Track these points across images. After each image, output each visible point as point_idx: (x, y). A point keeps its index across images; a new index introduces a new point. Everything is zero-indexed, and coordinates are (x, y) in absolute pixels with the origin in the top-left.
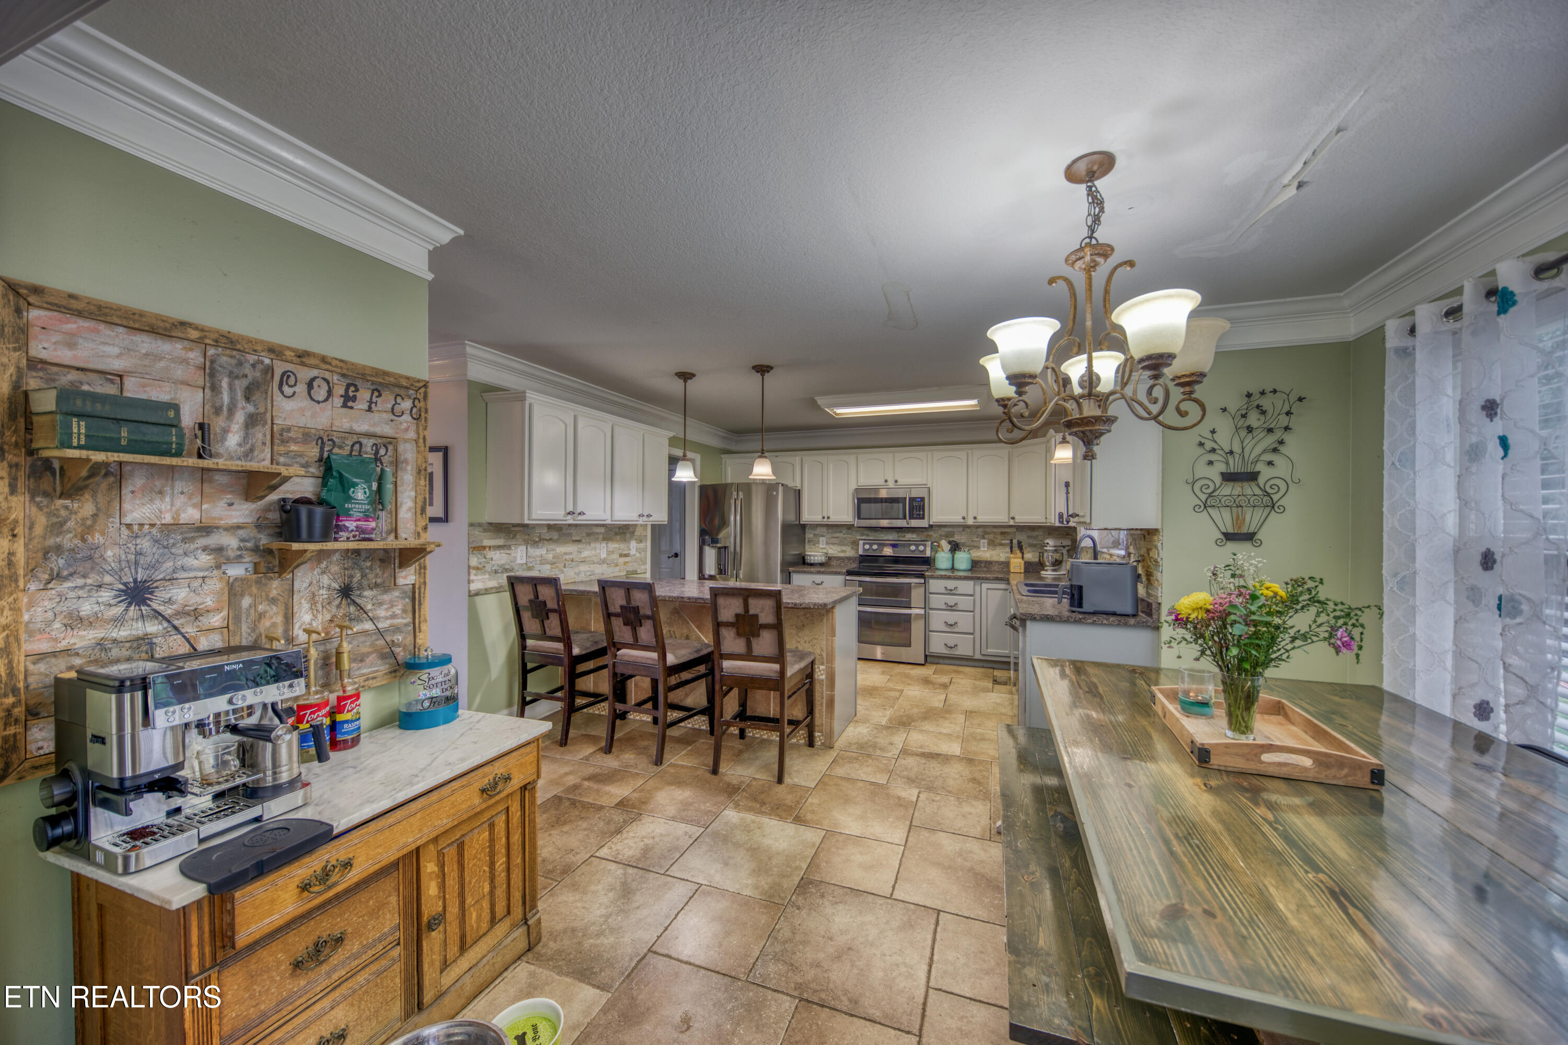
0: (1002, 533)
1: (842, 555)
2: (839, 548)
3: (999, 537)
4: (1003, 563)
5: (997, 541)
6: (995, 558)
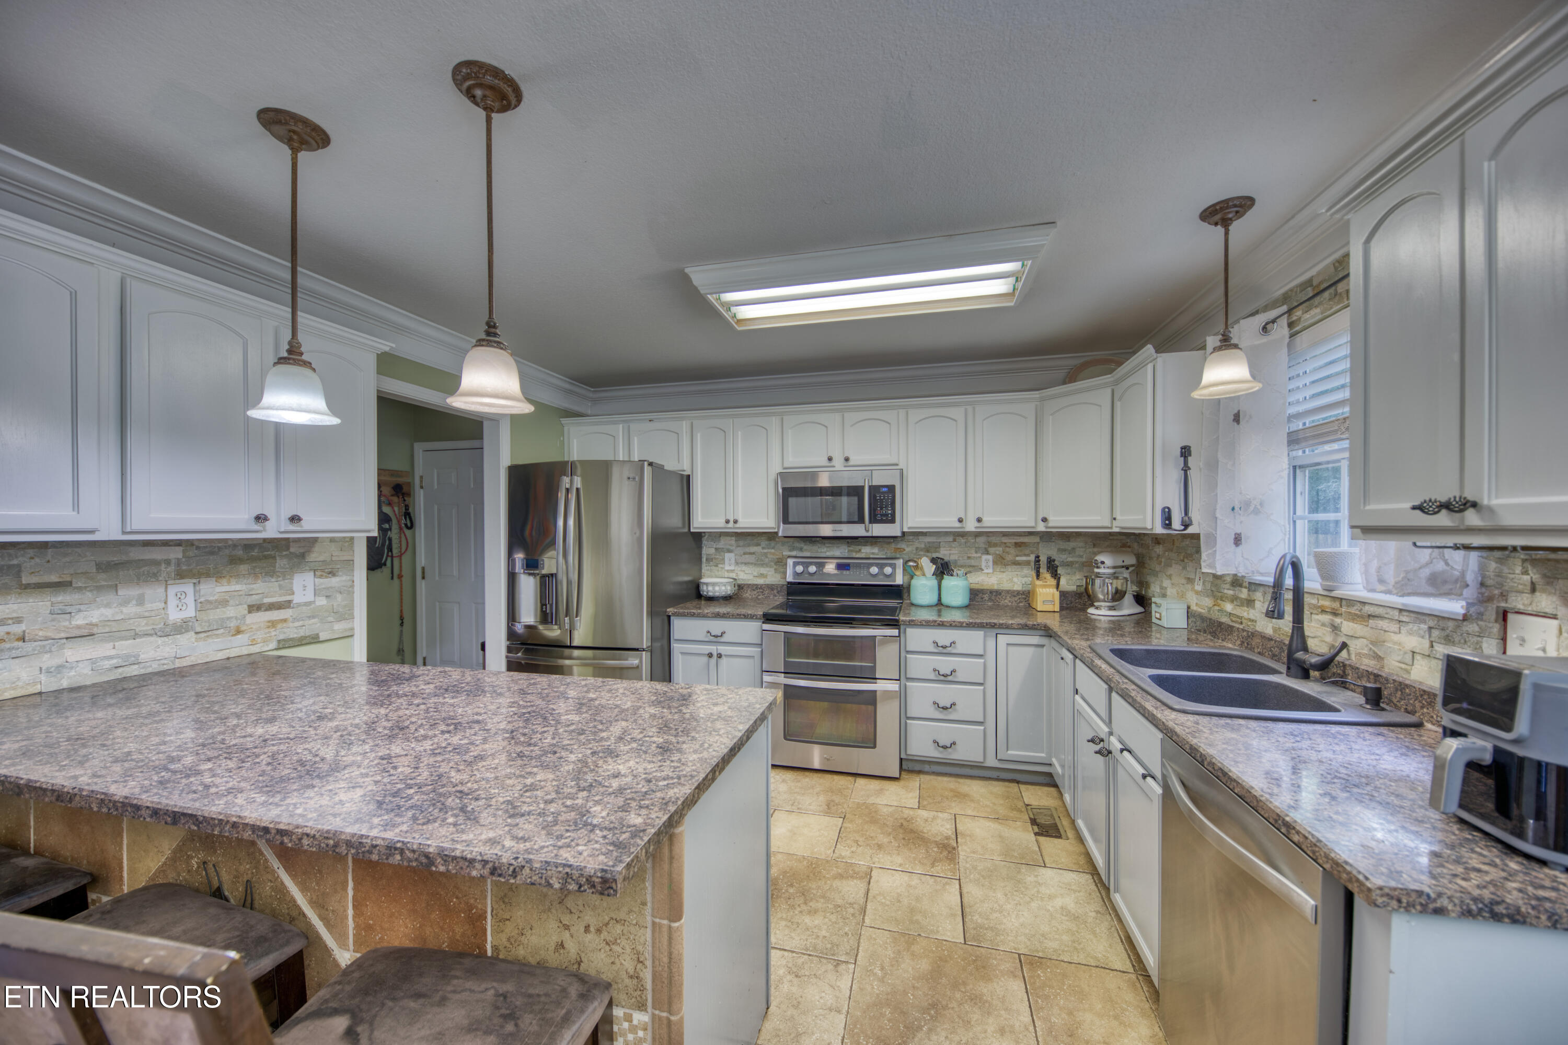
0: (1017, 545)
1: (760, 581)
2: (756, 571)
3: (1012, 551)
4: (1018, 593)
5: (1009, 558)
6: (1006, 586)
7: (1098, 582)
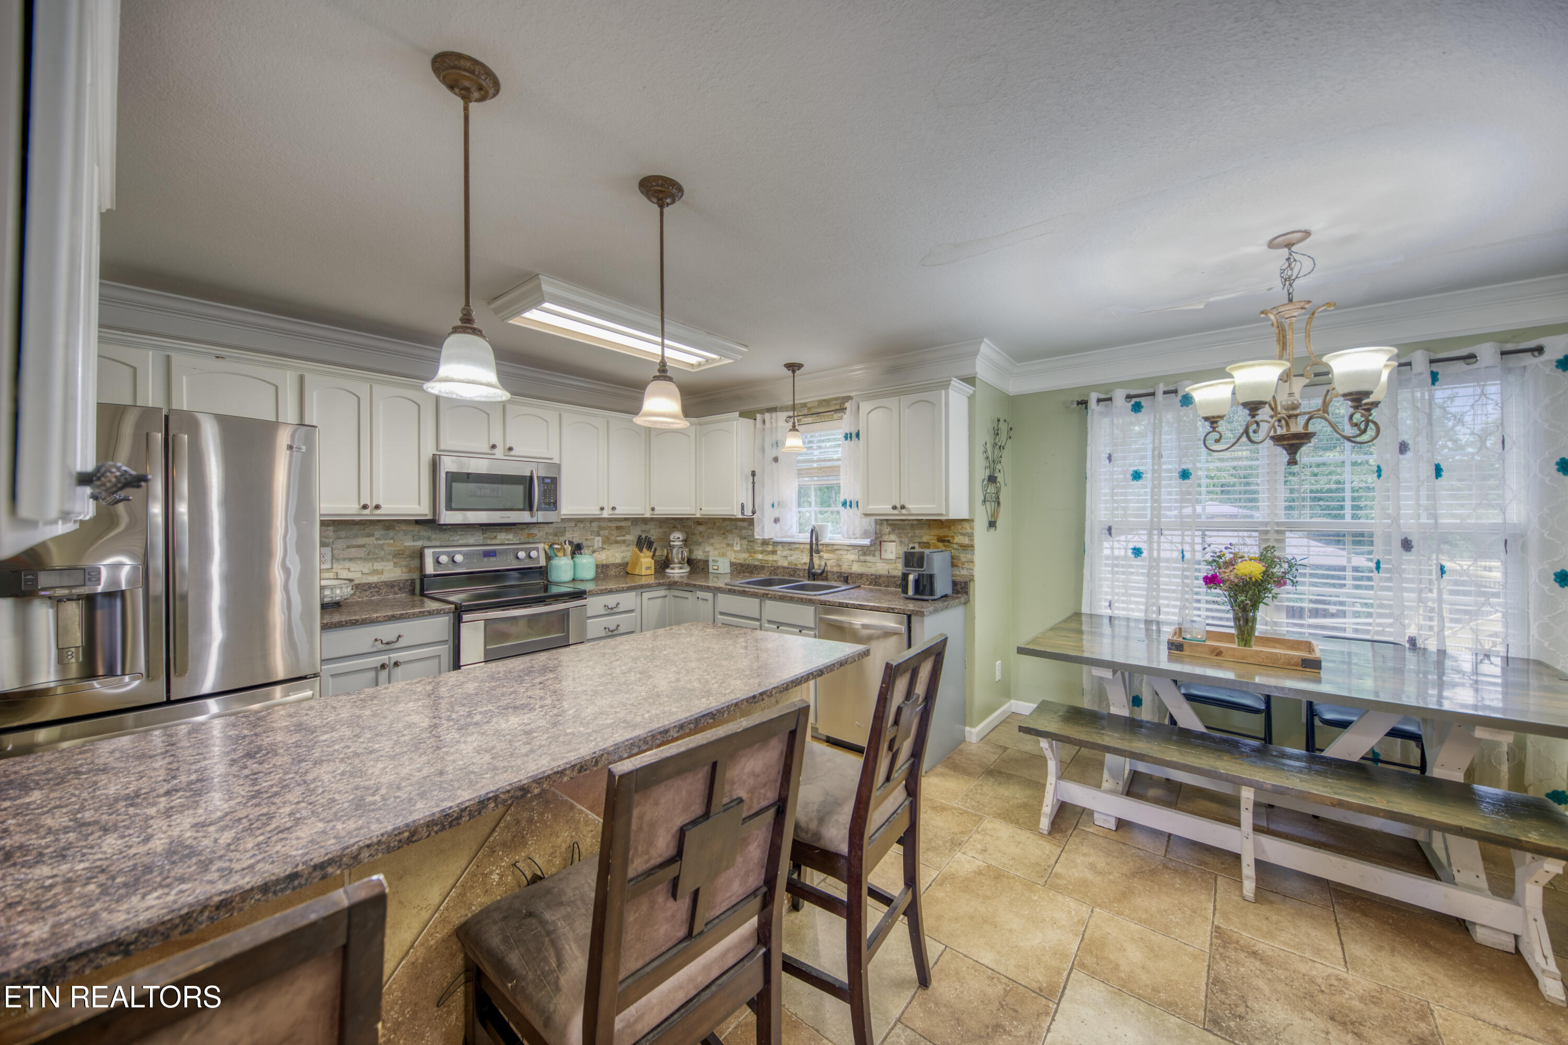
0: (618, 528)
1: (374, 579)
2: (366, 567)
3: (615, 532)
4: (620, 565)
5: (613, 538)
6: (611, 560)
7: (675, 551)
